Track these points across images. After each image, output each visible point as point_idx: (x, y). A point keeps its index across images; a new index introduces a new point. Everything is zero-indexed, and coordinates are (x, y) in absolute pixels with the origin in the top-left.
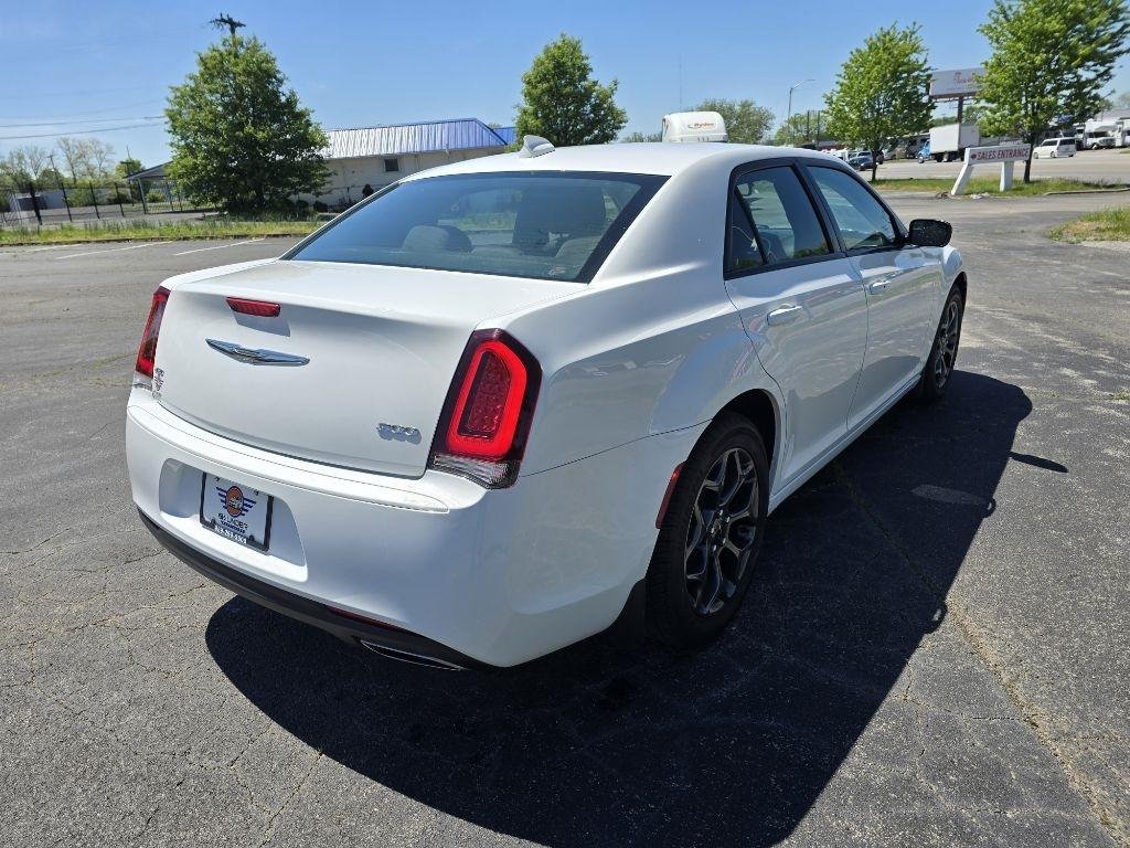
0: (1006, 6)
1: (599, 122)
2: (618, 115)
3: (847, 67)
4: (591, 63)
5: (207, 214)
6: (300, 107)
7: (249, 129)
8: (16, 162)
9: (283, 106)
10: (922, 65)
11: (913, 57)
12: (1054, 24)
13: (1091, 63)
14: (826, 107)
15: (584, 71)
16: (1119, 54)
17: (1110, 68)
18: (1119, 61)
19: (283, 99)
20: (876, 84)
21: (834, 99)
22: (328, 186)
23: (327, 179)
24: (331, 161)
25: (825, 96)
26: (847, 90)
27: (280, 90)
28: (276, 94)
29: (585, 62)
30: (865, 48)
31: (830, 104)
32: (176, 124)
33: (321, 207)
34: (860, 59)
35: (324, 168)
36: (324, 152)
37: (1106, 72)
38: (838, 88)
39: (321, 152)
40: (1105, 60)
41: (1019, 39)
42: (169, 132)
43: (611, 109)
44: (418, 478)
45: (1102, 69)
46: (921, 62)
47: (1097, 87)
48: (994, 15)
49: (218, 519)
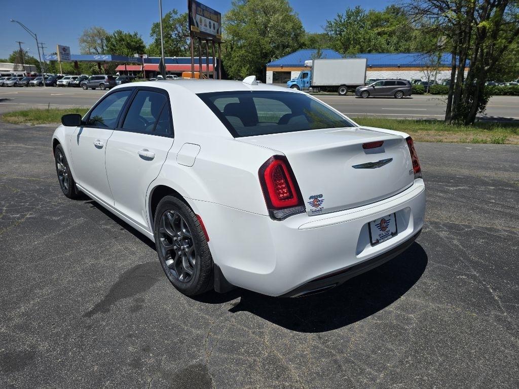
49: (379, 238)
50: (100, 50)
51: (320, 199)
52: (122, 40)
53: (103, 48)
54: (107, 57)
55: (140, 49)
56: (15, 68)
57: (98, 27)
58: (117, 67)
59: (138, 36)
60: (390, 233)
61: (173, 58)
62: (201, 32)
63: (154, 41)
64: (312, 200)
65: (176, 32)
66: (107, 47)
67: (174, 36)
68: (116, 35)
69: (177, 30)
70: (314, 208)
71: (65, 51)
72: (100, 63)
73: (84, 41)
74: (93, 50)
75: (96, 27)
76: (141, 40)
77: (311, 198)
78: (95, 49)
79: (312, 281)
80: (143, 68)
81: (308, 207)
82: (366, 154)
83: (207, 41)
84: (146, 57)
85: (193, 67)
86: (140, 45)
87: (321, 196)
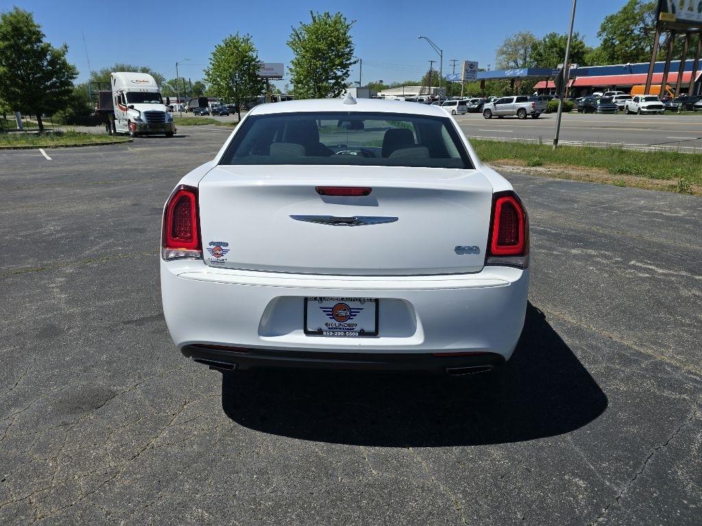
0: (299, 32)
1: (56, 72)
2: (70, 68)
3: (214, 54)
4: (43, 30)
10: (255, 59)
11: (250, 53)
12: (322, 46)
13: (339, 67)
14: (206, 77)
15: (38, 36)
16: (350, 64)
17: (348, 71)
18: (351, 68)
20: (233, 66)
21: (211, 73)
25: (205, 70)
26: (217, 67)
29: (39, 29)
30: (223, 45)
31: (209, 75)
34: (221, 51)
37: (346, 73)
38: (211, 66)
40: (345, 66)
41: (307, 51)
43: (64, 63)
44: (480, 272)
45: (345, 71)
46: (255, 57)
47: (343, 80)
48: (293, 37)
49: (324, 328)
50: (520, 62)
51: (223, 248)
52: (554, 45)
53: (525, 59)
54: (522, 72)
55: (578, 55)
56: (421, 92)
57: (524, 32)
58: (536, 83)
59: (579, 38)
60: (358, 329)
61: (624, 65)
62: (678, 21)
63: (602, 42)
64: (212, 247)
65: (642, 25)
66: (531, 57)
67: (636, 32)
68: (547, 40)
69: (644, 23)
70: (214, 258)
71: (472, 68)
72: (513, 80)
73: (504, 53)
74: (512, 64)
75: (523, 32)
76: (581, 43)
77: (211, 244)
78: (515, 62)
79: (194, 345)
80: (573, 83)
81: (207, 255)
82: (325, 202)
83: (689, 33)
84: (575, 67)
85: (649, 78)
86: (578, 51)
87: (226, 245)
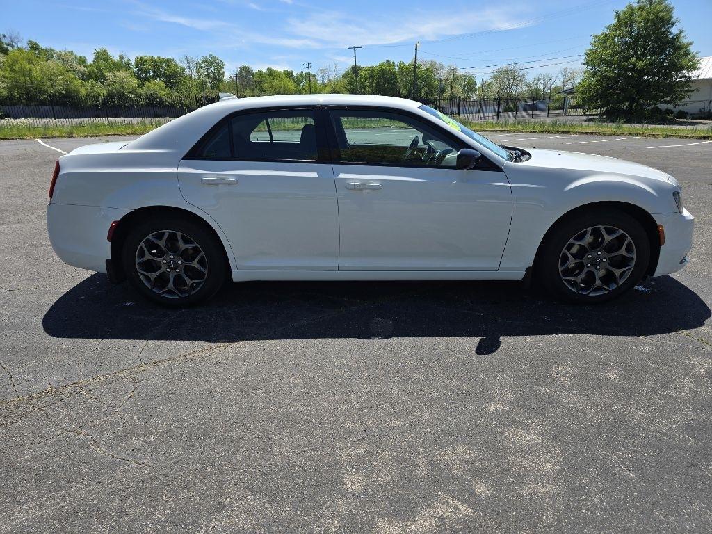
5: (590, 117)
6: (684, 41)
7: (633, 60)
8: (536, 82)
9: (669, 42)
19: (671, 36)
22: (686, 99)
23: (689, 94)
24: (697, 81)
27: (670, 30)
28: (666, 32)
32: (591, 59)
33: (683, 114)
35: (689, 86)
36: (694, 74)
39: (690, 74)
42: (584, 64)
